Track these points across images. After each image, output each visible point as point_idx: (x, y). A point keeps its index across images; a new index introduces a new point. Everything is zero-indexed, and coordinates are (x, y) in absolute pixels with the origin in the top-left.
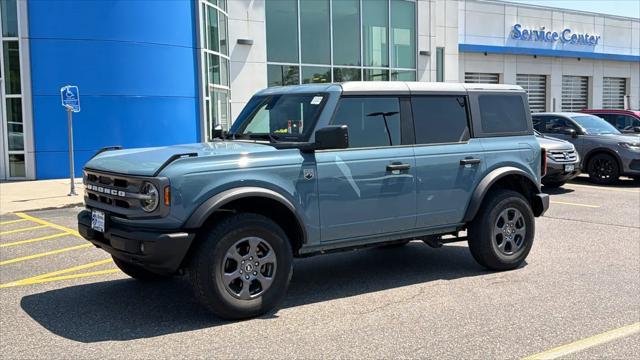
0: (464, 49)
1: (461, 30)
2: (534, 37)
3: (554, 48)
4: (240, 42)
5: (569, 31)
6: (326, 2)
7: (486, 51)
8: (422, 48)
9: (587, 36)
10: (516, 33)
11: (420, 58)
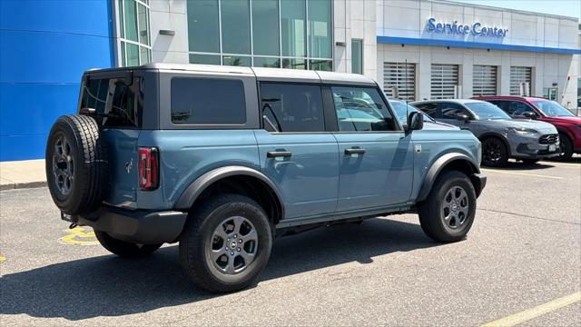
0: (382, 41)
1: (379, 23)
2: (447, 30)
3: (466, 40)
4: (162, 32)
5: (479, 24)
6: (246, 2)
7: (403, 43)
8: (338, 39)
9: (496, 29)
10: (431, 26)
11: (336, 49)
